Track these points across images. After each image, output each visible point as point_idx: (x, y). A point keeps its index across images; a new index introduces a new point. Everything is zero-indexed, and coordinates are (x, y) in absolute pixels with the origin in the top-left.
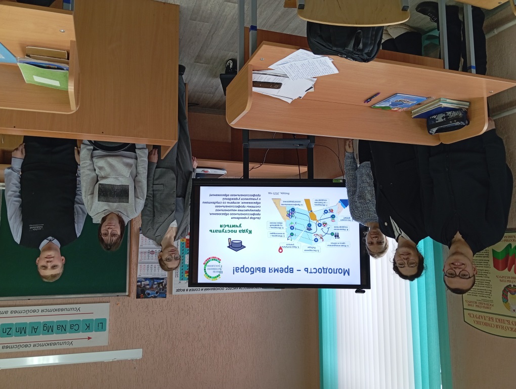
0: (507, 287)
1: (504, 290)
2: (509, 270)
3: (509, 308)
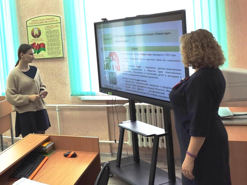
0: (39, 37)
2: (38, 44)
3: (38, 29)
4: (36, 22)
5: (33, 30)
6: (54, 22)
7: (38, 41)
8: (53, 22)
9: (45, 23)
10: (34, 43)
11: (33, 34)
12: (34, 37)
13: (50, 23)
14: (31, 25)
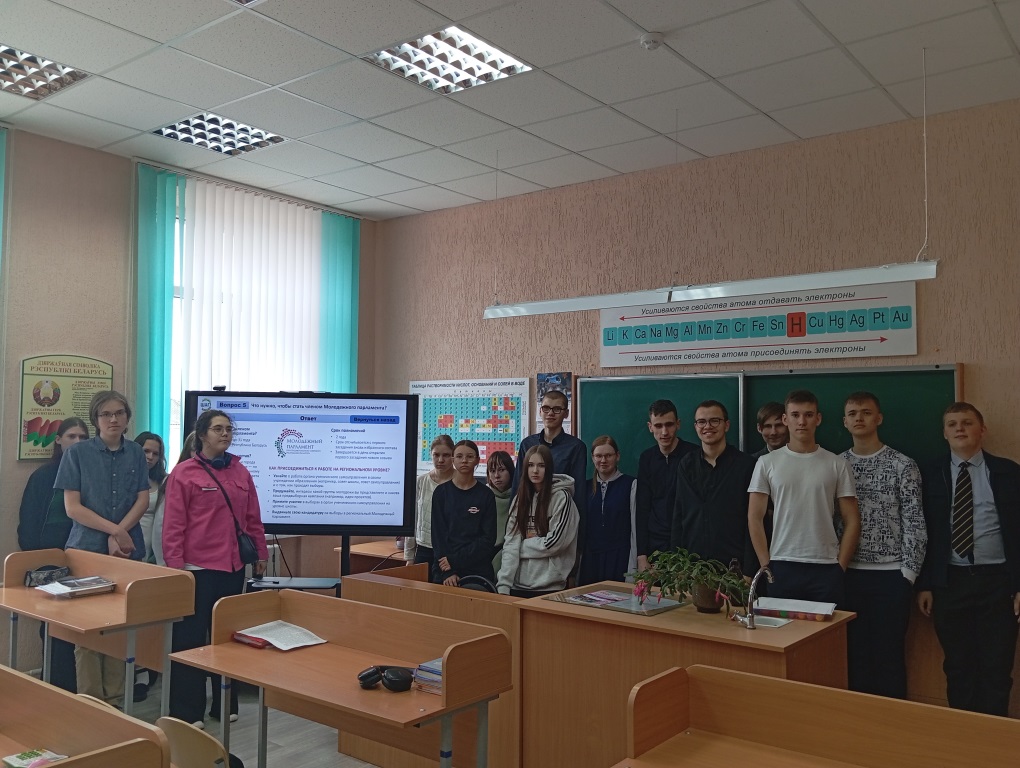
0: (52, 404)
1: (56, 402)
2: (48, 421)
3: (53, 384)
4: (51, 367)
5: (40, 383)
6: (98, 375)
7: (49, 415)
8: (93, 375)
9: (72, 374)
10: (38, 420)
11: (36, 396)
12: (41, 405)
13: (88, 375)
14: (34, 372)
